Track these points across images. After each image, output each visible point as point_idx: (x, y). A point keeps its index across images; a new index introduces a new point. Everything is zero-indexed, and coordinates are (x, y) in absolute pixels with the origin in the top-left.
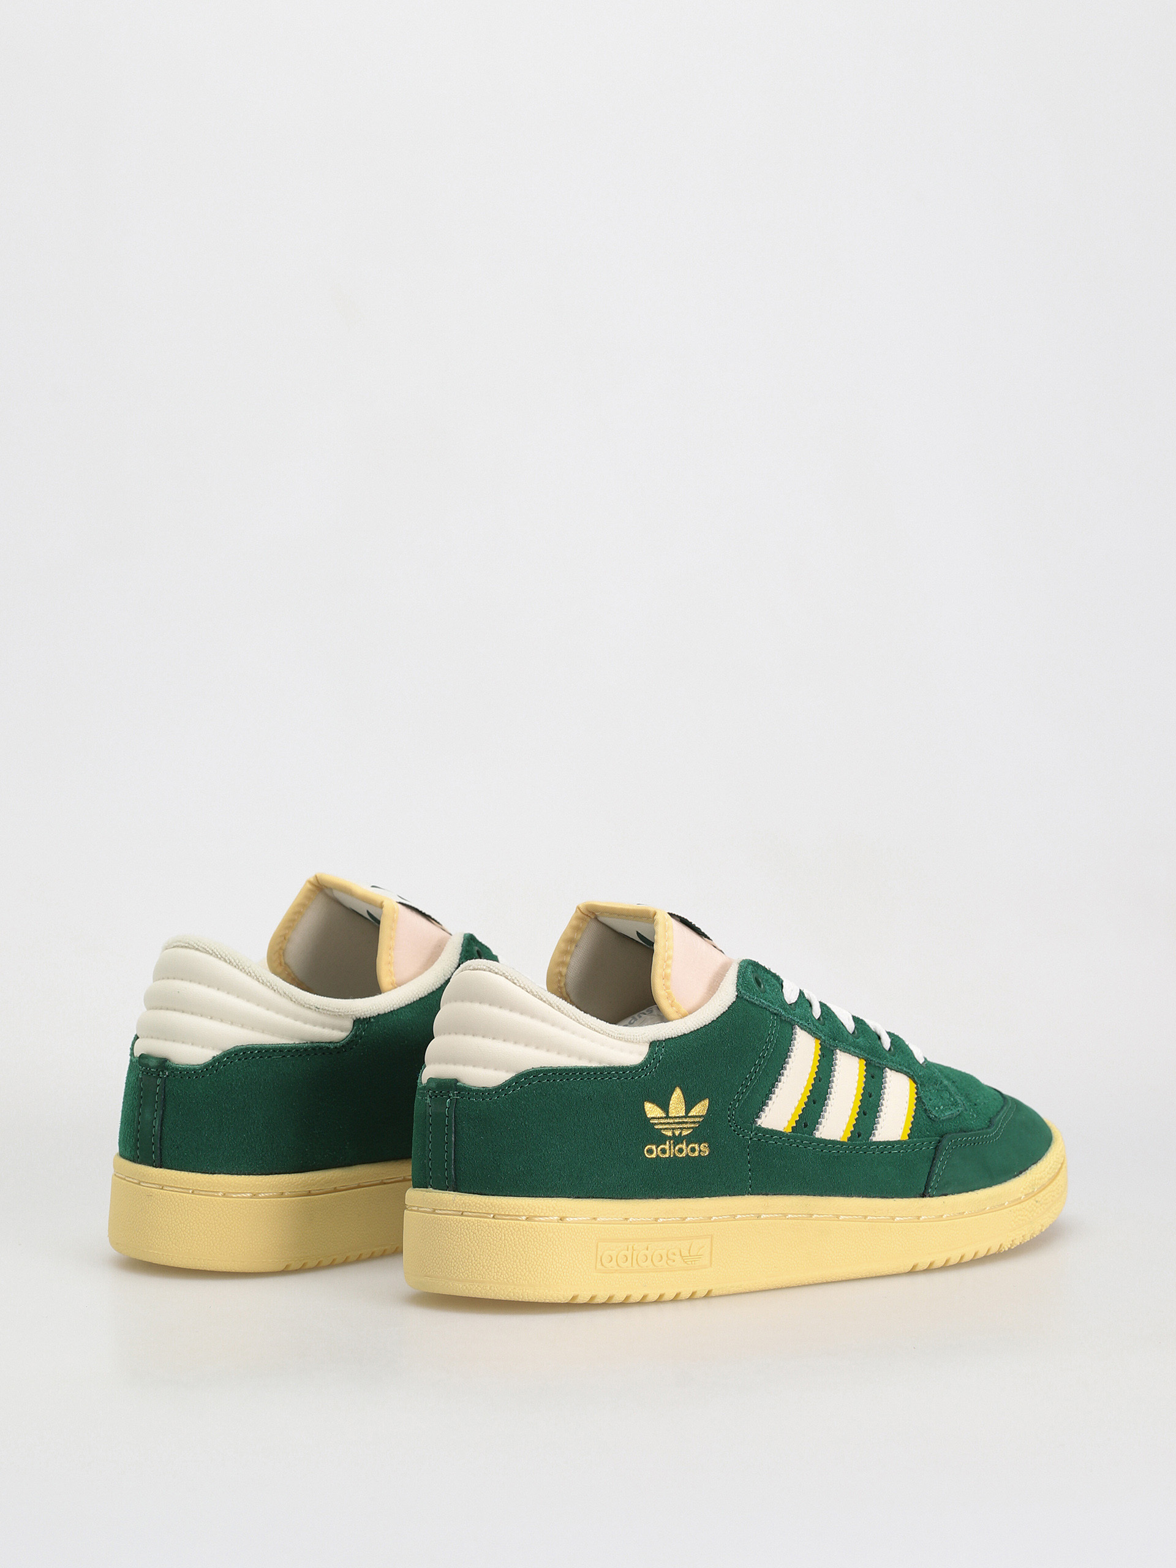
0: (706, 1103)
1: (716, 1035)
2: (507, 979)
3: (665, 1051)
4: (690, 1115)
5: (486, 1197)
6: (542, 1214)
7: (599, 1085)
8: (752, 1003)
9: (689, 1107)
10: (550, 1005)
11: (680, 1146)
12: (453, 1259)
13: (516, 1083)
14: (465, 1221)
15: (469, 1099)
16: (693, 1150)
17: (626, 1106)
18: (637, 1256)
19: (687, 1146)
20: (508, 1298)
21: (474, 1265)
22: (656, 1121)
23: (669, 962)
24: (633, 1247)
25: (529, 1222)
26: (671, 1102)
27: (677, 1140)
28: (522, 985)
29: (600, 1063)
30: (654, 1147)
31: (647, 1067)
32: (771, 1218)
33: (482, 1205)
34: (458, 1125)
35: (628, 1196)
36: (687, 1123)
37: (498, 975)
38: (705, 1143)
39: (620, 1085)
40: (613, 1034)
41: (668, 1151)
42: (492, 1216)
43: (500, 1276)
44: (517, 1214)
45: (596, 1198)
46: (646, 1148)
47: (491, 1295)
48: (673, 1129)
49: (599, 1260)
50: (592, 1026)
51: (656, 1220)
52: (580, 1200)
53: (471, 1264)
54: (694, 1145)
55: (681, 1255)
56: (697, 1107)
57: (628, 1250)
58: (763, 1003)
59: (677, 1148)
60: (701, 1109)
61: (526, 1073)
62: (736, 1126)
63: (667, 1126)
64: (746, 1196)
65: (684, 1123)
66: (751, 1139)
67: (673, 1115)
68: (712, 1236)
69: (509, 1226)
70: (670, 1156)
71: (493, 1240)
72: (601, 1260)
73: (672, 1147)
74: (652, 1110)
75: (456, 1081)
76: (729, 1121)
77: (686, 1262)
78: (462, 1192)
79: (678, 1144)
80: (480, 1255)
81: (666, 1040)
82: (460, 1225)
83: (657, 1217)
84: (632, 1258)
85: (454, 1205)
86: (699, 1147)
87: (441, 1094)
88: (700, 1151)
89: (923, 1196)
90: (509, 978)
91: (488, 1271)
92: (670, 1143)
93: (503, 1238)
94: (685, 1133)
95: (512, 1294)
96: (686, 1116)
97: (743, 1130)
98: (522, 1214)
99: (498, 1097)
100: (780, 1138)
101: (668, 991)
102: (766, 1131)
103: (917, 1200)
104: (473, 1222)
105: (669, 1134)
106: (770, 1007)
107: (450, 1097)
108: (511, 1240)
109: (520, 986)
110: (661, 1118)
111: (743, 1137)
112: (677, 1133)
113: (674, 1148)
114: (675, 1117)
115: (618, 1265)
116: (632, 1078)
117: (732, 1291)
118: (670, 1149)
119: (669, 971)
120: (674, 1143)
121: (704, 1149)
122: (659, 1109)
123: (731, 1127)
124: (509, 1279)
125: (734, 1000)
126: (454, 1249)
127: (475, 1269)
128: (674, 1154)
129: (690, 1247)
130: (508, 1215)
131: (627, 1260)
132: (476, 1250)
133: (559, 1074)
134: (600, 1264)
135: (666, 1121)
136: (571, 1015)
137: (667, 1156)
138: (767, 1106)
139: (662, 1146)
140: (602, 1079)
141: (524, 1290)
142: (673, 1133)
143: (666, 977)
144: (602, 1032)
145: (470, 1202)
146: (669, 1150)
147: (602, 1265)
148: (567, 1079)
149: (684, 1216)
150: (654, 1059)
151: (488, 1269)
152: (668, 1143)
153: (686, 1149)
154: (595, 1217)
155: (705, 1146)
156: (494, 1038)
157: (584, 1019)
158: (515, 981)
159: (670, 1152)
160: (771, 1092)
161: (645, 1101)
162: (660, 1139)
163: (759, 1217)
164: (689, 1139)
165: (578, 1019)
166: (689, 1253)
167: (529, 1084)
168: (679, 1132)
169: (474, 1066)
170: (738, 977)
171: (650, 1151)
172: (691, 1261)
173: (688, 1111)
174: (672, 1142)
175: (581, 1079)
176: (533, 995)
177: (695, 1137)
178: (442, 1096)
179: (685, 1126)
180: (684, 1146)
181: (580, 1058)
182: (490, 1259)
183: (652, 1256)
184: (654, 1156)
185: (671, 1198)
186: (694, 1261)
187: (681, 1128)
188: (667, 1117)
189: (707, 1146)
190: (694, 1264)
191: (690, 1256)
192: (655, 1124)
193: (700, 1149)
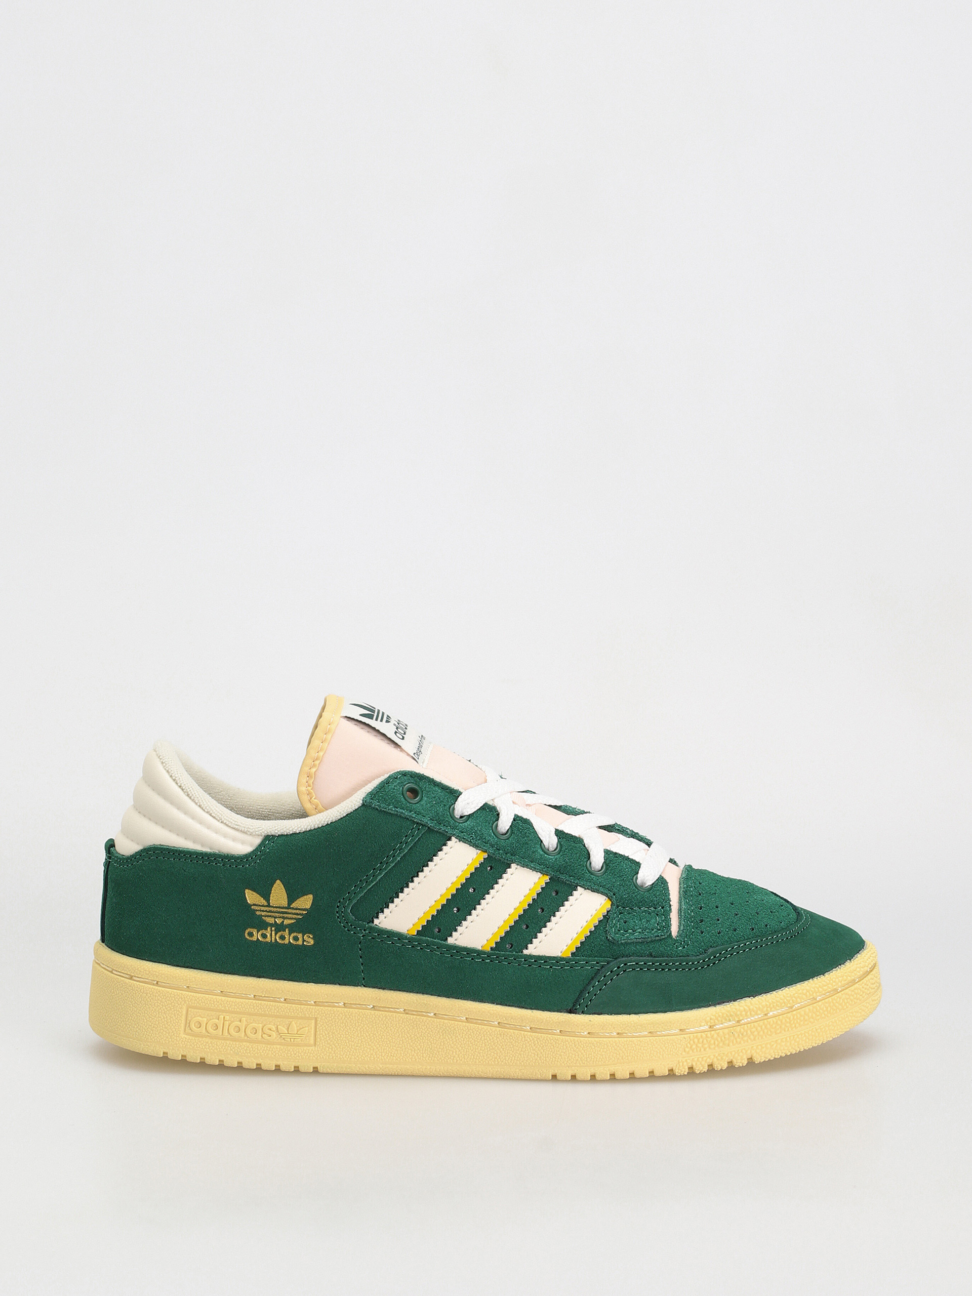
0: (310, 897)
1: (322, 838)
4: (293, 906)
7: (205, 868)
8: (384, 812)
9: (291, 899)
11: (282, 933)
13: (140, 856)
15: (113, 863)
16: (296, 939)
17: (227, 890)
19: (290, 934)
22: (256, 908)
24: (224, 1017)
26: (272, 893)
27: (279, 928)
30: (255, 931)
31: (253, 858)
36: (289, 913)
38: (309, 934)
39: (224, 871)
40: (232, 825)
41: (269, 937)
45: (194, 969)
46: (247, 931)
48: (275, 917)
49: (188, 1025)
50: (214, 814)
54: (297, 935)
55: (278, 1031)
56: (300, 900)
57: (218, 1019)
58: (402, 813)
59: (279, 935)
60: (306, 902)
61: (148, 848)
62: (346, 922)
63: (268, 914)
64: (359, 987)
65: (286, 913)
66: (363, 936)
67: (275, 905)
68: (316, 1019)
70: (271, 941)
73: (273, 934)
74: (251, 897)
76: (338, 918)
77: (284, 1039)
78: (105, 945)
79: (280, 931)
81: (278, 836)
84: (223, 1027)
88: (304, 941)
89: (570, 1012)
92: (272, 931)
94: (286, 922)
96: (288, 907)
97: (355, 928)
99: (127, 866)
100: (399, 940)
102: (382, 931)
103: (565, 1014)
105: (271, 921)
106: (413, 818)
110: (262, 906)
111: (355, 934)
112: (279, 921)
113: (276, 935)
114: (277, 907)
115: (208, 1032)
116: (236, 866)
117: (342, 1071)
120: (275, 930)
121: (310, 941)
122: (259, 897)
123: (340, 923)
128: (276, 939)
129: (290, 1026)
131: (217, 1028)
133: (173, 853)
134: (189, 1028)
135: (267, 909)
137: (269, 941)
138: (389, 908)
139: (263, 931)
140: (209, 864)
142: (275, 921)
146: (271, 936)
148: (178, 859)
150: (262, 852)
152: (269, 929)
153: (289, 939)
155: (310, 937)
159: (272, 938)
161: (246, 889)
162: (261, 925)
164: (292, 928)
165: (203, 806)
166: (288, 1031)
167: (148, 858)
168: (281, 920)
171: (251, 934)
172: (290, 1039)
173: (289, 904)
174: (273, 929)
177: (299, 927)
179: (288, 916)
180: (286, 934)
181: (194, 842)
183: (247, 1028)
184: (254, 939)
185: (273, 979)
186: (294, 1039)
187: (283, 918)
188: (269, 906)
189: (311, 937)
190: (294, 1041)
191: (288, 1033)
192: (257, 910)
193: (303, 938)
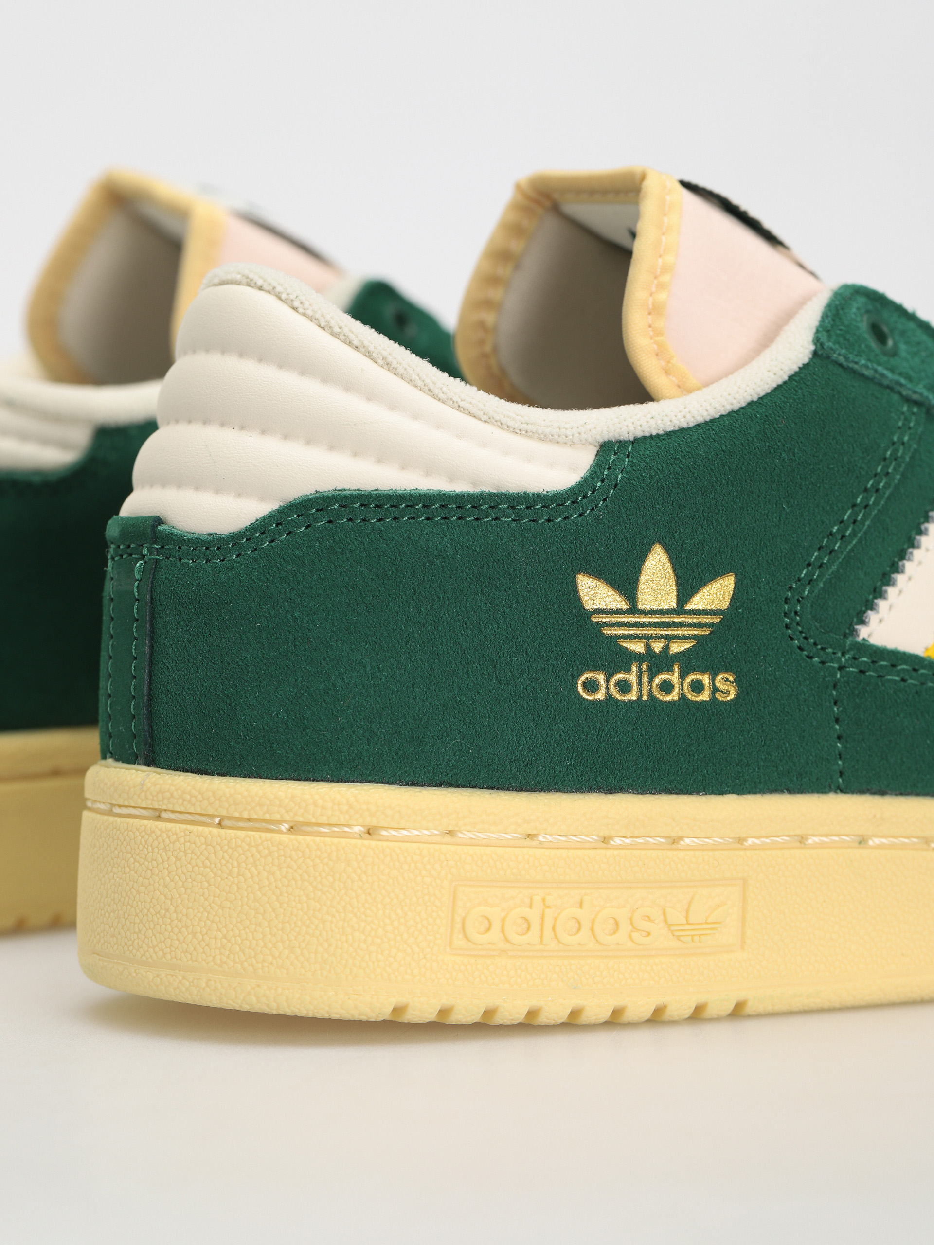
0: (728, 582)
1: (753, 432)
2: (280, 299)
3: (633, 464)
4: (689, 607)
5: (205, 777)
6: (324, 820)
7: (469, 532)
8: (854, 372)
9: (686, 592)
10: (369, 354)
11: (664, 676)
12: (137, 915)
13: (277, 525)
14: (161, 830)
15: (180, 560)
16: (697, 687)
17: (531, 582)
18: (555, 919)
19: (683, 676)
20: (246, 1007)
21: (176, 930)
22: (606, 619)
23: (666, 278)
24: (544, 900)
25: (293, 837)
26: (643, 578)
27: (657, 663)
28: (309, 312)
29: (474, 485)
30: (601, 677)
31: (585, 497)
32: (892, 846)
33: (196, 797)
34: (159, 620)
35: (537, 784)
36: (681, 625)
37: (262, 293)
38: (726, 671)
39: (517, 534)
40: (511, 423)
41: (635, 687)
42: (217, 820)
43: (228, 957)
44: (267, 817)
45: (458, 786)
46: (583, 678)
47: (212, 1000)
48: (648, 638)
49: (458, 926)
50: (461, 404)
51: (605, 840)
52: (418, 789)
53: (169, 928)
54: (699, 677)
55: (665, 921)
56: (705, 591)
57: (531, 907)
58: (882, 375)
59: (657, 681)
60: (717, 593)
61: (301, 503)
62: (806, 638)
63: (633, 631)
64: (831, 795)
65: (674, 625)
66: (841, 668)
67: (648, 607)
68: (745, 881)
69: (249, 845)
70: (640, 698)
71: (215, 875)
72: (463, 928)
73: (645, 680)
74: (595, 594)
75: (159, 520)
76: (787, 627)
77: (678, 938)
78: (163, 768)
79: (660, 671)
80: (188, 908)
81: (636, 441)
82: (151, 840)
83: (606, 833)
84: (542, 925)
85: (143, 795)
86: (713, 681)
87: (129, 550)
88: (715, 690)
90: (284, 296)
91: (203, 944)
92: (639, 670)
93: (236, 870)
94: (676, 648)
95: (254, 999)
96: (680, 610)
97: (823, 649)
98: (277, 817)
99: (238, 556)
100: (915, 670)
101: (657, 339)
102: (879, 654)
104: (176, 834)
105: (638, 647)
106: (901, 385)
107: (144, 556)
108: (252, 877)
109: (304, 315)
110: (618, 612)
111: (823, 663)
112: (657, 647)
113: (651, 680)
114: (652, 612)
115: (507, 940)
116: (549, 521)
117: (796, 1004)
118: (640, 683)
119: (662, 296)
120: (650, 669)
121: (724, 686)
122: (611, 592)
123: (792, 639)
124: (246, 964)
125: (806, 360)
126: (138, 892)
127: (178, 940)
128: (651, 694)
129: (690, 904)
130: (249, 820)
131: (529, 928)
132: (180, 896)
133: (377, 506)
134: (461, 936)
135: (631, 619)
136: (414, 377)
137: (634, 698)
138: (885, 598)
139: (620, 676)
140: (477, 519)
141: (280, 990)
142: (648, 647)
143: (656, 310)
144: (485, 418)
145: (173, 788)
146: (637, 685)
147: (466, 937)
148: (395, 519)
149: (673, 834)
150: (602, 481)
151: (203, 940)
152: (634, 669)
153: (678, 684)
154: (451, 828)
155: (727, 680)
156: (242, 428)
157: (445, 389)
158: (296, 304)
159: (641, 690)
160: (896, 568)
161: (579, 572)
162: (616, 659)
163: (862, 841)
164: (687, 663)
165: (431, 386)
166: (687, 917)
167: (307, 528)
168: (661, 645)
169: (197, 488)
170: (824, 316)
171: (591, 686)
172: (692, 936)
173: (683, 595)
174: (645, 667)
175: (428, 519)
176: (333, 334)
177: (703, 657)
178: (131, 555)
179: (679, 632)
180: (674, 677)
181: (428, 473)
182: (208, 919)
183: (593, 921)
184: (600, 696)
185: (643, 793)
186: (700, 935)
187: (668, 638)
188: (633, 610)
189: (731, 679)
190: (700, 941)
191: (688, 924)
192: (605, 625)
193: (714, 684)
